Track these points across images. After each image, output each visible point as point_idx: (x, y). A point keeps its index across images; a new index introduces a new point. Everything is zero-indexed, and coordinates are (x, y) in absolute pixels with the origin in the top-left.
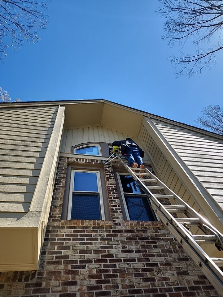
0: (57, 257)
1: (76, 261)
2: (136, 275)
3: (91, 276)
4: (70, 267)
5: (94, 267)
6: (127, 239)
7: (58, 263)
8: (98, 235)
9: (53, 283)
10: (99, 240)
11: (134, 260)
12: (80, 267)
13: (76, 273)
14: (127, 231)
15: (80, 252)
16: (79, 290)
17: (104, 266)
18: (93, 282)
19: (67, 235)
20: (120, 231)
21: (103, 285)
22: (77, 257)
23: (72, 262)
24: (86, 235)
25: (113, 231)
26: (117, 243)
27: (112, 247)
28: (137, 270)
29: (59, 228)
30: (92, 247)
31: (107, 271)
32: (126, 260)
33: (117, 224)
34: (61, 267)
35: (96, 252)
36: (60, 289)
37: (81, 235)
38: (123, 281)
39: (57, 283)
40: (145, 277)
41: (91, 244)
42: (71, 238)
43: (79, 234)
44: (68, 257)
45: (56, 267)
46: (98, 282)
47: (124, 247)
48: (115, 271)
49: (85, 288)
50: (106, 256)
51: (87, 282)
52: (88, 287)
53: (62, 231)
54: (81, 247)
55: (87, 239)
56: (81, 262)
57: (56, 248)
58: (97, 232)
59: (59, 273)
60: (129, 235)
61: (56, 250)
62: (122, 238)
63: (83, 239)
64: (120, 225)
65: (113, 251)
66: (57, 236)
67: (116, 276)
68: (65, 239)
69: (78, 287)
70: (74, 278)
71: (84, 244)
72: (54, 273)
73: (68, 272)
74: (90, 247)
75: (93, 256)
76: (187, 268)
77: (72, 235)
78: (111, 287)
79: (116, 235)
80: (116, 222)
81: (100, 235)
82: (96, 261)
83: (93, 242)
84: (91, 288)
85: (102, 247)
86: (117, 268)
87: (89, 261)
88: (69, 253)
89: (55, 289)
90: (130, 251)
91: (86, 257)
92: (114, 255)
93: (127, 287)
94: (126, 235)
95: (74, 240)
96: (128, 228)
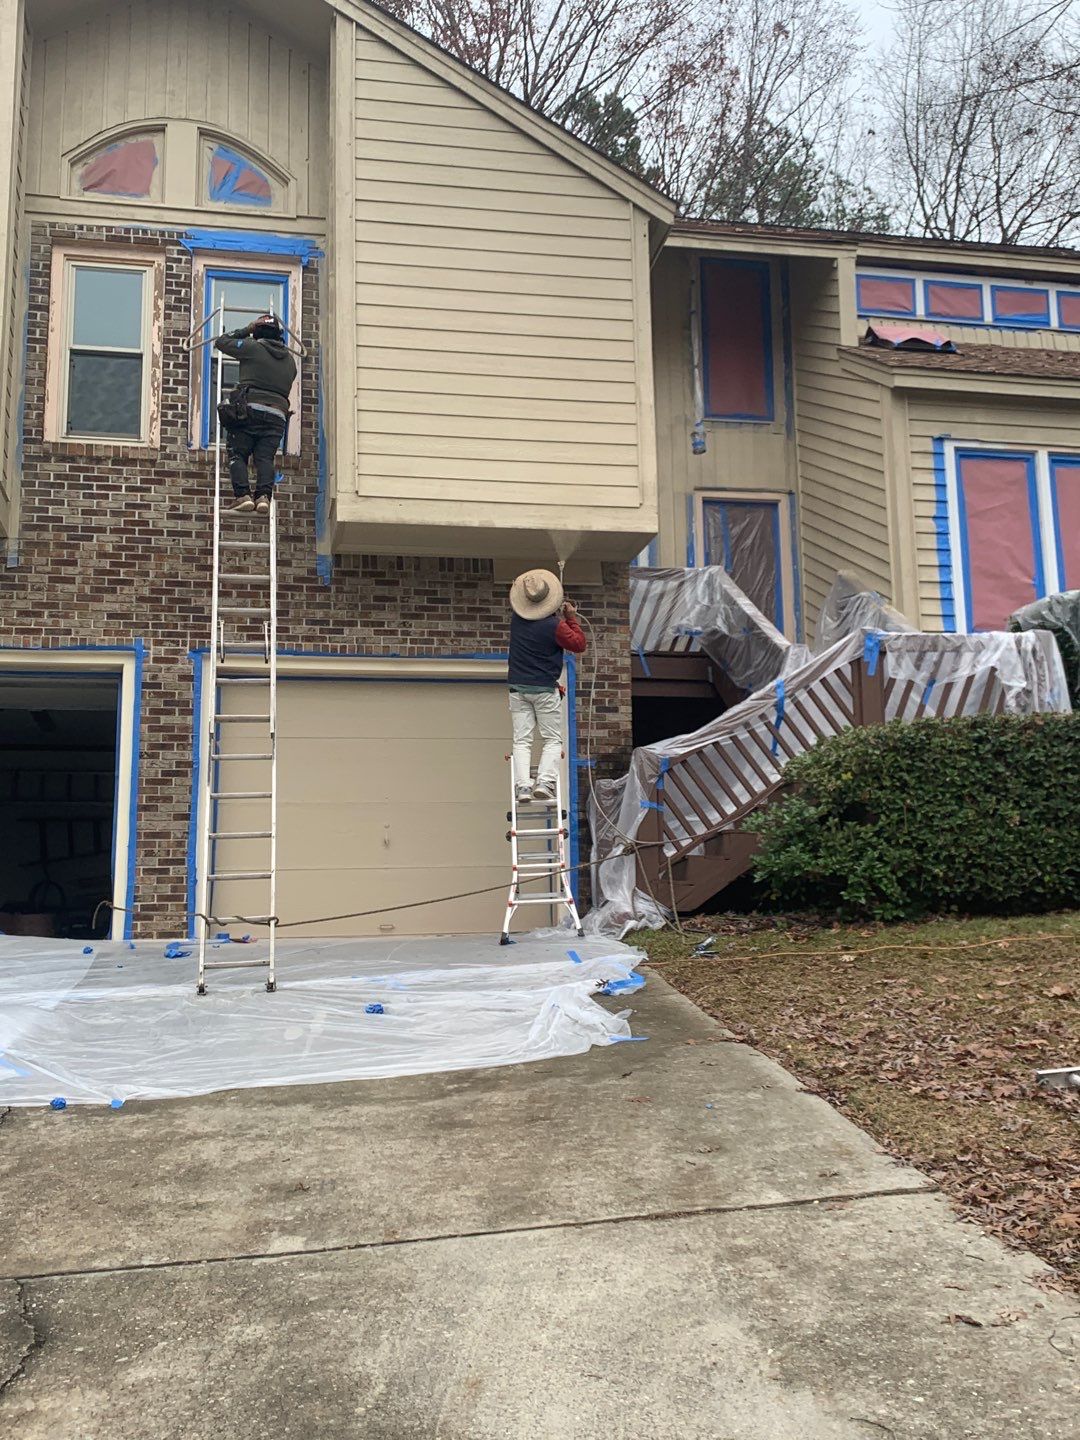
0: (40, 519)
1: (75, 528)
2: (185, 560)
3: (102, 555)
4: (64, 536)
5: (109, 542)
6: (185, 491)
7: (45, 528)
8: (122, 480)
9: (36, 558)
10: (123, 492)
11: (188, 534)
12: (83, 538)
13: (77, 547)
14: (188, 475)
15: (84, 512)
16: (80, 573)
17: (128, 540)
18: (106, 564)
19: (57, 477)
20: (172, 474)
21: (122, 570)
22: (78, 520)
23: (67, 528)
24: (96, 479)
25: (156, 473)
26: (160, 498)
27: (148, 507)
28: (189, 551)
29: (38, 458)
30: (109, 504)
31: (132, 549)
32: (170, 533)
33: (167, 457)
34: (49, 536)
35: (115, 514)
36: (49, 568)
37: (86, 478)
38: (159, 566)
39: (43, 560)
40: (202, 562)
41: (106, 497)
42: (66, 483)
43: (82, 475)
44: (60, 519)
45: (39, 535)
46: (113, 564)
47: (173, 508)
48: (145, 549)
49: (91, 571)
50: (134, 523)
51: (94, 562)
52: (95, 571)
53: (47, 466)
54: (87, 502)
55: (99, 487)
56: (84, 529)
57: (37, 501)
58: (120, 472)
59: (46, 545)
60: (192, 483)
61: (37, 504)
62: (173, 488)
63: (90, 487)
64: (175, 458)
65: (148, 515)
66: (36, 476)
67: (148, 558)
68: (52, 485)
69: (79, 569)
70: (73, 554)
71: (92, 496)
72: (37, 544)
73: (61, 546)
74: (104, 503)
75: (107, 521)
76: (292, 555)
77: (66, 477)
78: (136, 574)
79: (160, 482)
80: (168, 451)
81: (126, 479)
82: (114, 531)
83: (110, 493)
84: (100, 572)
85: (128, 505)
86: (153, 545)
87: (101, 530)
88: (63, 511)
89: (40, 569)
90: (185, 517)
91: (95, 521)
92: (151, 522)
93: (164, 575)
94: (182, 481)
95: (71, 487)
96: (193, 468)
